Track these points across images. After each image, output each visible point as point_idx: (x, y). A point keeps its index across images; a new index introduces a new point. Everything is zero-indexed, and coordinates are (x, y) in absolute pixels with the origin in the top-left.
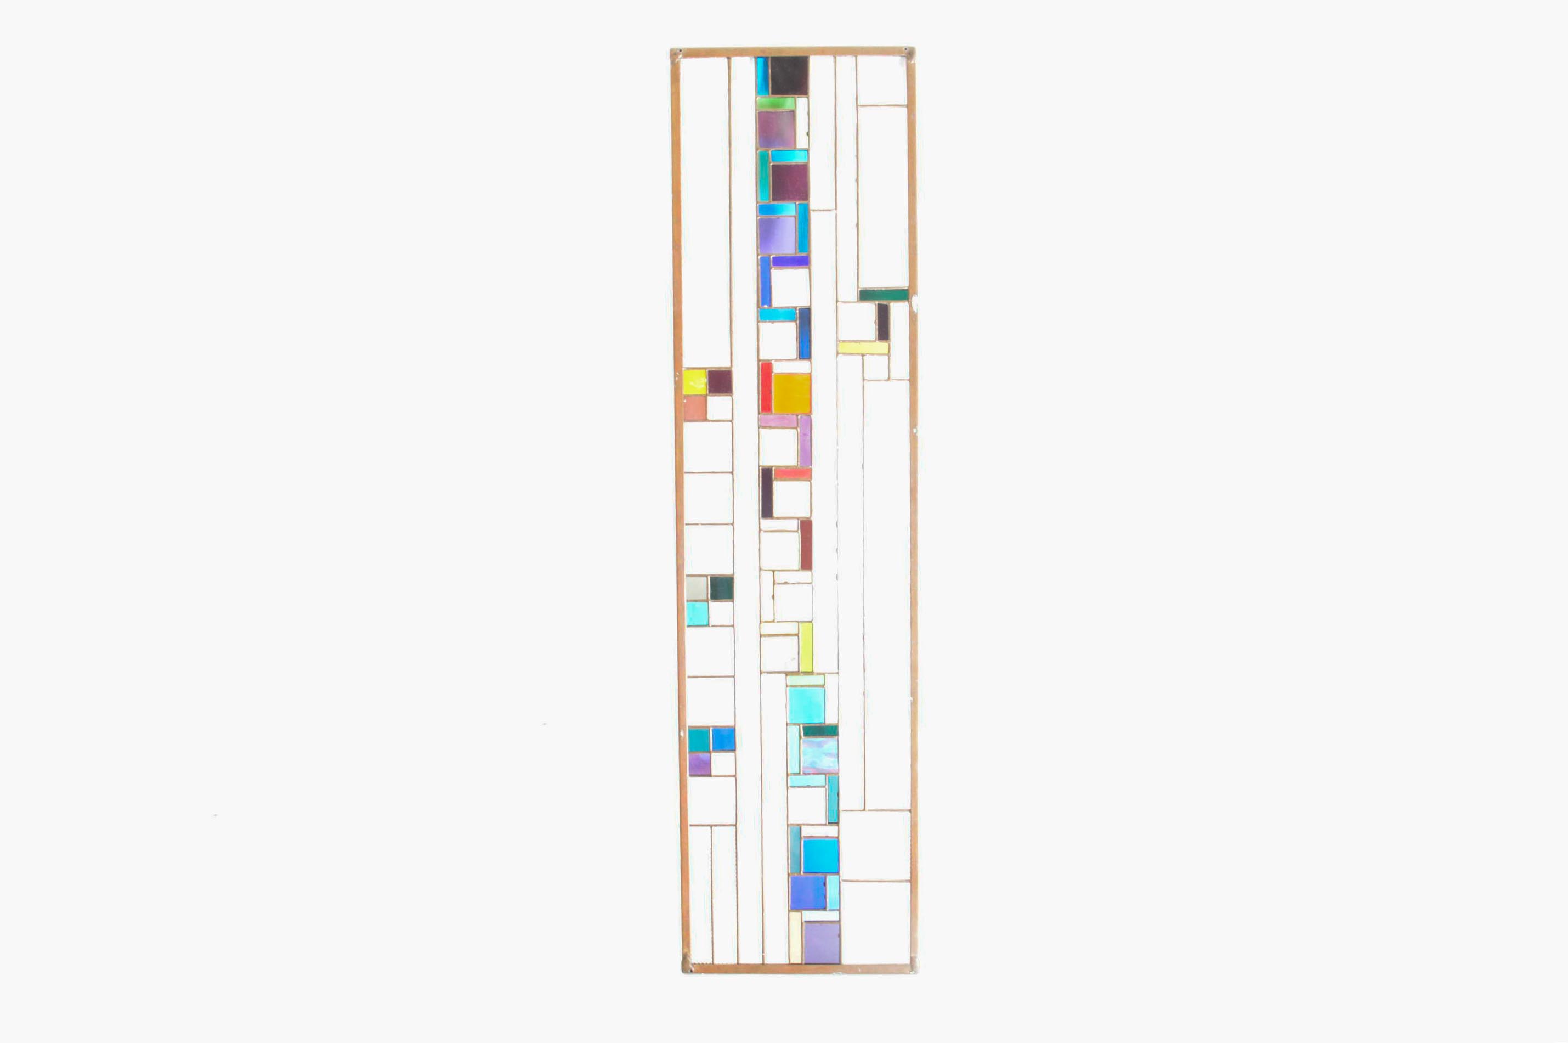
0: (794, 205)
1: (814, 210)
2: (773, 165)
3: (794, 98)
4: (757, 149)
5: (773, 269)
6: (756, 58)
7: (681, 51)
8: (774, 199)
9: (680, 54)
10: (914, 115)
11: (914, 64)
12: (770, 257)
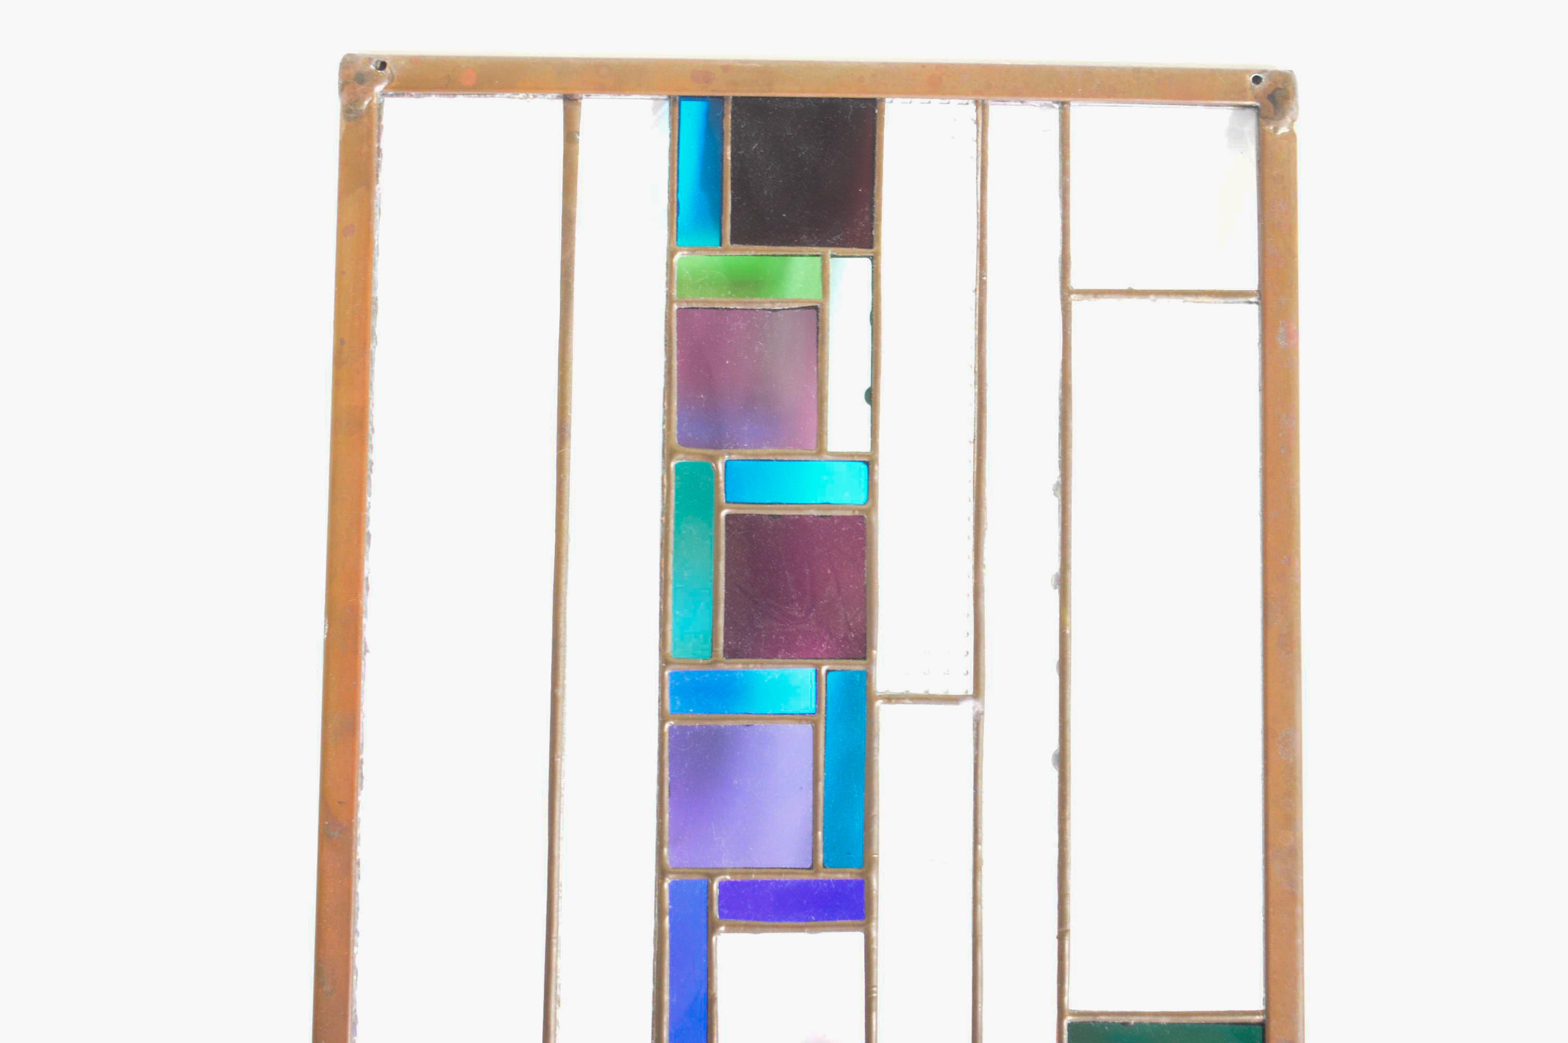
0: (809, 672)
1: (890, 699)
2: (728, 517)
3: (823, 257)
4: (668, 454)
5: (722, 928)
6: (676, 102)
7: (383, 65)
8: (732, 653)
9: (377, 81)
10: (1292, 335)
11: (1291, 136)
12: (709, 888)
